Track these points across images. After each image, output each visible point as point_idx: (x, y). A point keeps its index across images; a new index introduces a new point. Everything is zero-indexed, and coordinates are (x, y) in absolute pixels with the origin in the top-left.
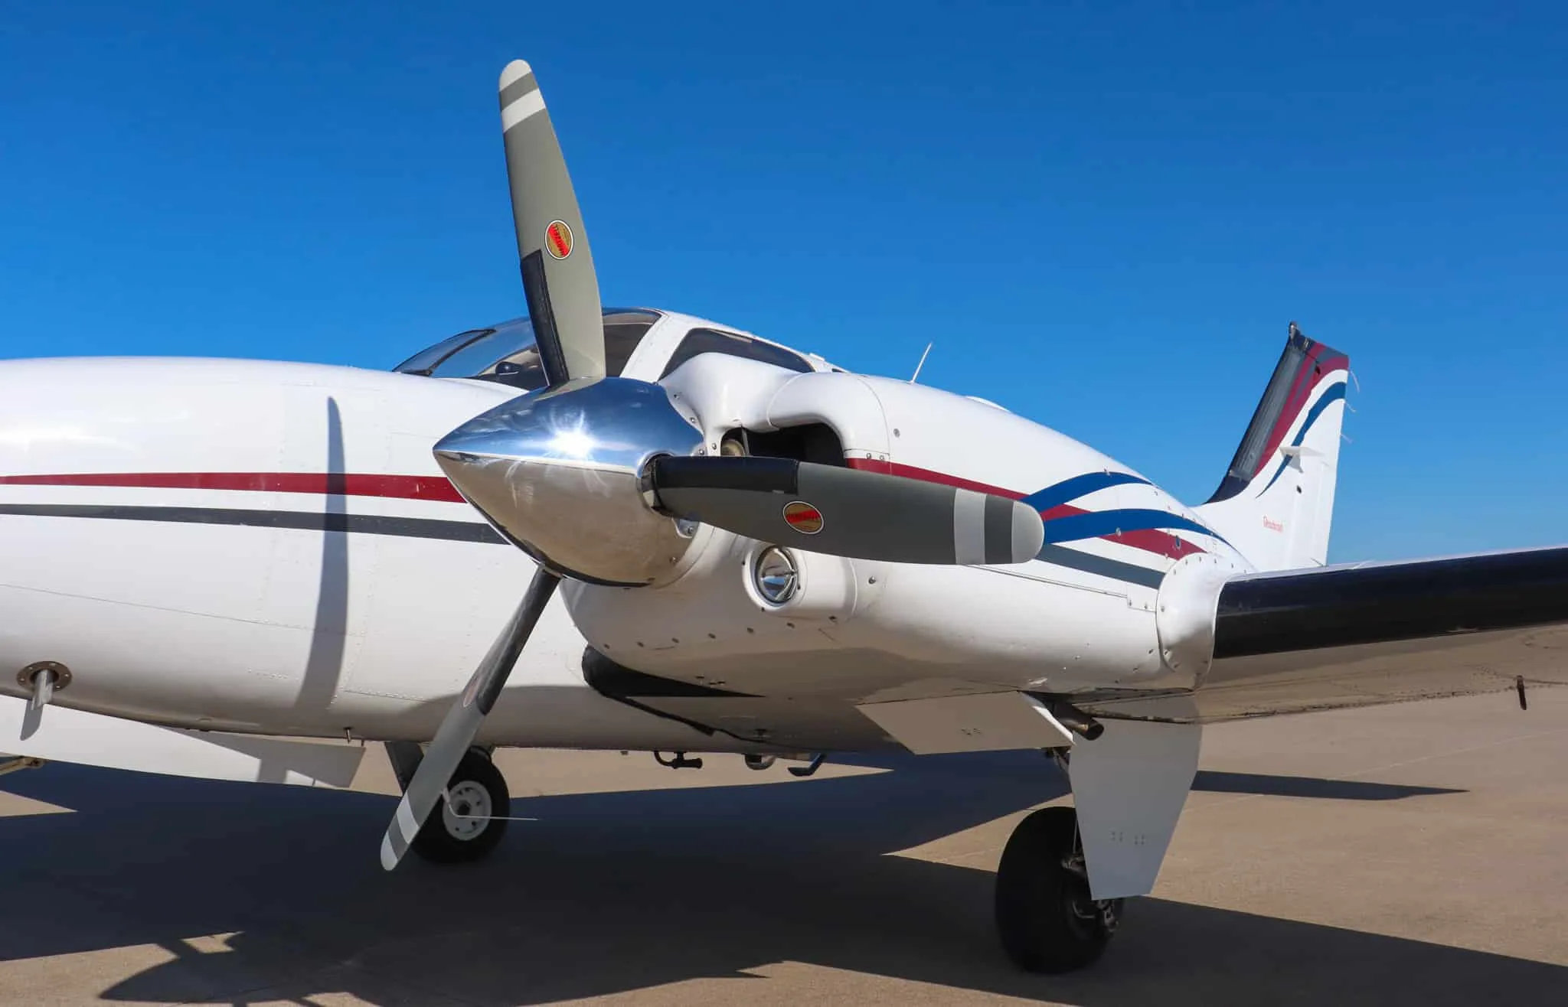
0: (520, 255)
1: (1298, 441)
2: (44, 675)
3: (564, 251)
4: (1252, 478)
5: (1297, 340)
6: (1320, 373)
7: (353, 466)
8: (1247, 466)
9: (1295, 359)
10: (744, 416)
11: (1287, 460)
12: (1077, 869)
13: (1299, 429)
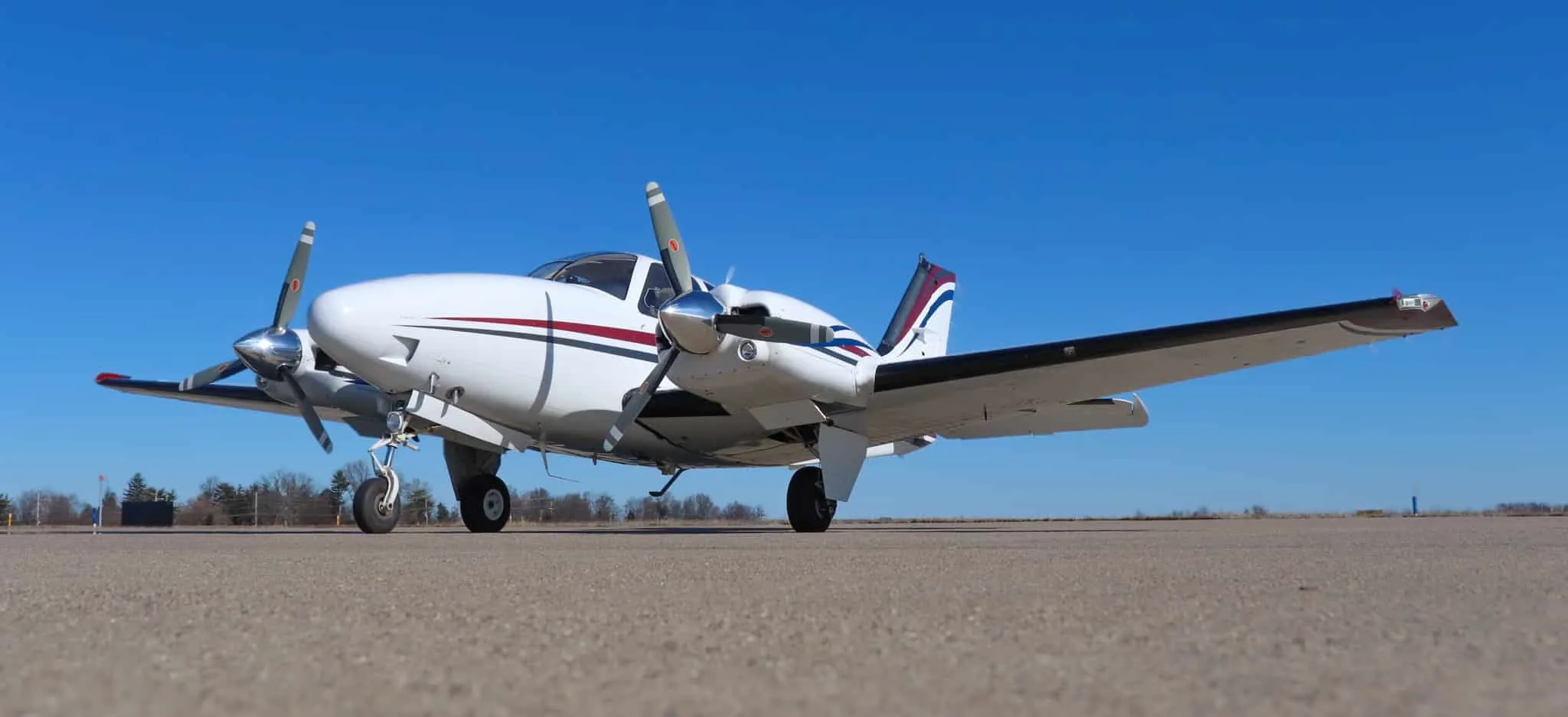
0: (660, 248)
1: (923, 324)
2: (456, 392)
3: (676, 249)
4: (895, 345)
5: (924, 264)
6: (937, 285)
7: (555, 319)
8: (893, 339)
9: (922, 276)
10: (738, 303)
11: (916, 336)
12: (820, 486)
13: (925, 315)
